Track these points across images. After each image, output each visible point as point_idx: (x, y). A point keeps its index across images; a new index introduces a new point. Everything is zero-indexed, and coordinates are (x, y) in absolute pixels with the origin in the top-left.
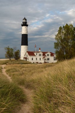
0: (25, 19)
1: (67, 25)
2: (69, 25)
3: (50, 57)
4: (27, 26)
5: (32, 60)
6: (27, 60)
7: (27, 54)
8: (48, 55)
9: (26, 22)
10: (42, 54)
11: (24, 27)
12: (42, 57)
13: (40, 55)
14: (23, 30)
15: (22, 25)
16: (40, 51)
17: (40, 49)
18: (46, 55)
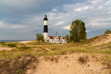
0: (46, 16)
1: (77, 20)
2: (79, 20)
3: (62, 40)
4: (47, 20)
5: (52, 41)
6: (49, 42)
7: (49, 38)
8: (62, 38)
9: (47, 18)
10: (58, 38)
11: (45, 21)
12: (58, 40)
13: (57, 38)
14: (44, 23)
15: (44, 20)
16: (56, 36)
17: (56, 35)
18: (60, 38)
